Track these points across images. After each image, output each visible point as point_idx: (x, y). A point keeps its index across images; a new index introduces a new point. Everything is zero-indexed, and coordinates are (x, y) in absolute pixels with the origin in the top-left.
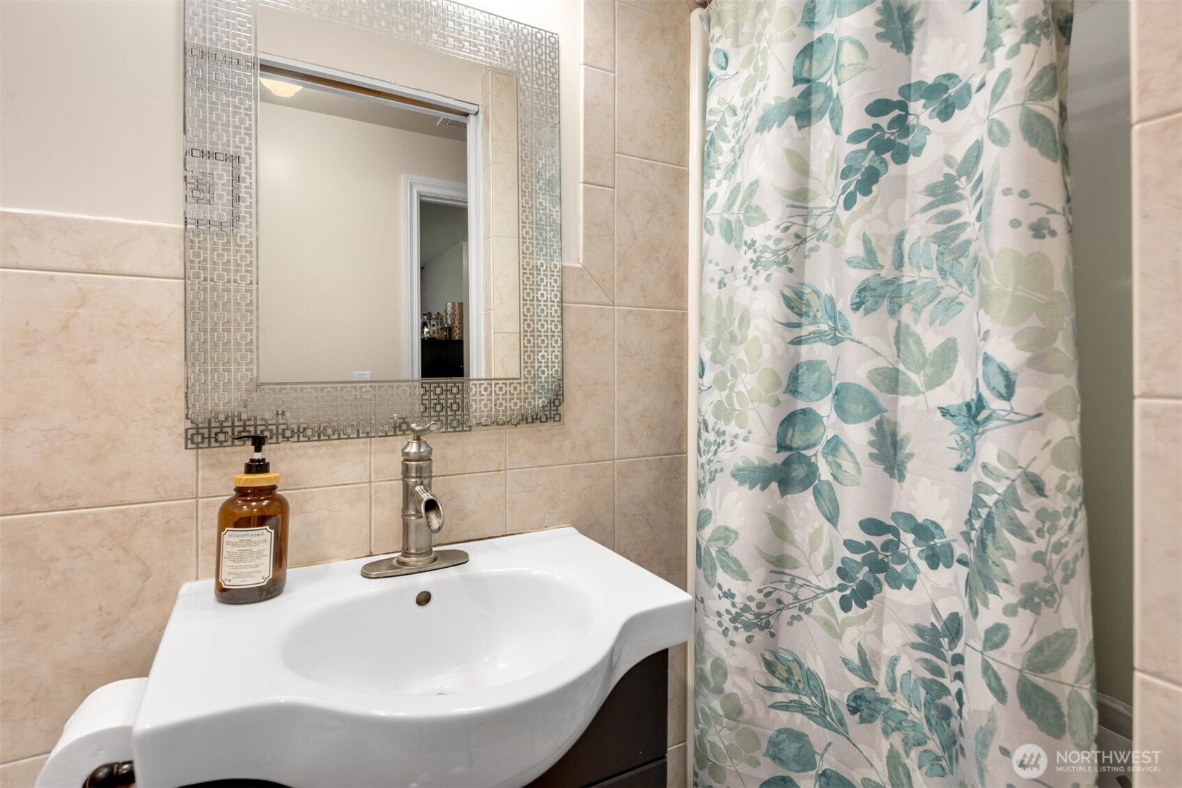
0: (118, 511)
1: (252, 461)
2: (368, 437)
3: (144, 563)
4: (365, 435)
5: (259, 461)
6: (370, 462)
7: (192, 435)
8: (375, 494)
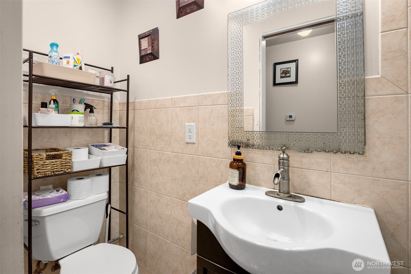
0: (218, 159)
1: (237, 152)
2: (272, 150)
3: (222, 173)
4: (271, 149)
5: (239, 152)
6: (274, 158)
7: (230, 143)
8: (276, 169)
